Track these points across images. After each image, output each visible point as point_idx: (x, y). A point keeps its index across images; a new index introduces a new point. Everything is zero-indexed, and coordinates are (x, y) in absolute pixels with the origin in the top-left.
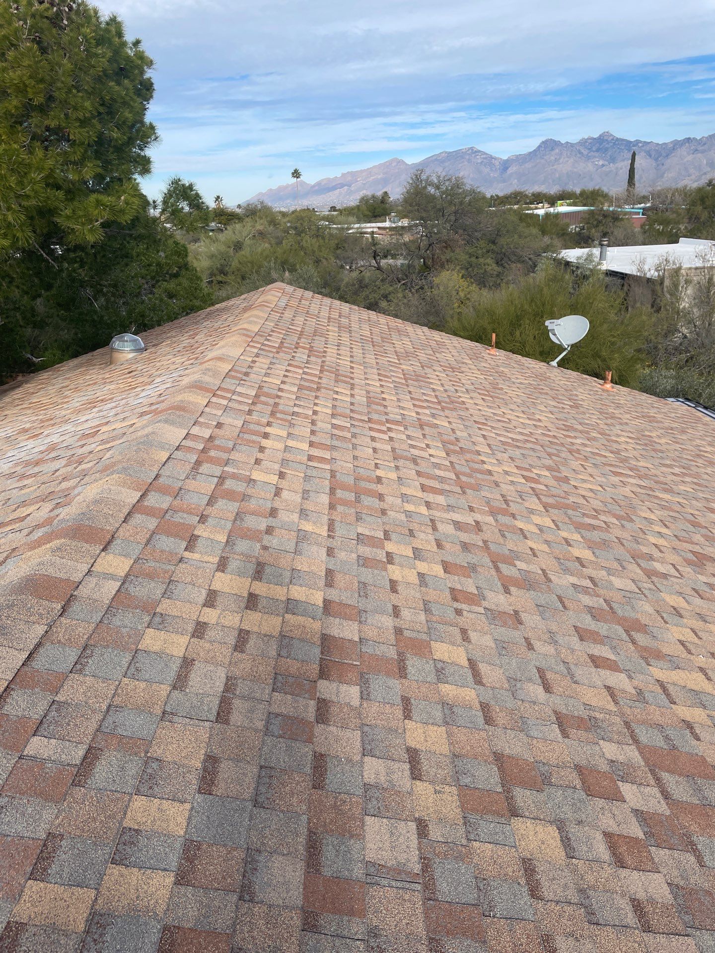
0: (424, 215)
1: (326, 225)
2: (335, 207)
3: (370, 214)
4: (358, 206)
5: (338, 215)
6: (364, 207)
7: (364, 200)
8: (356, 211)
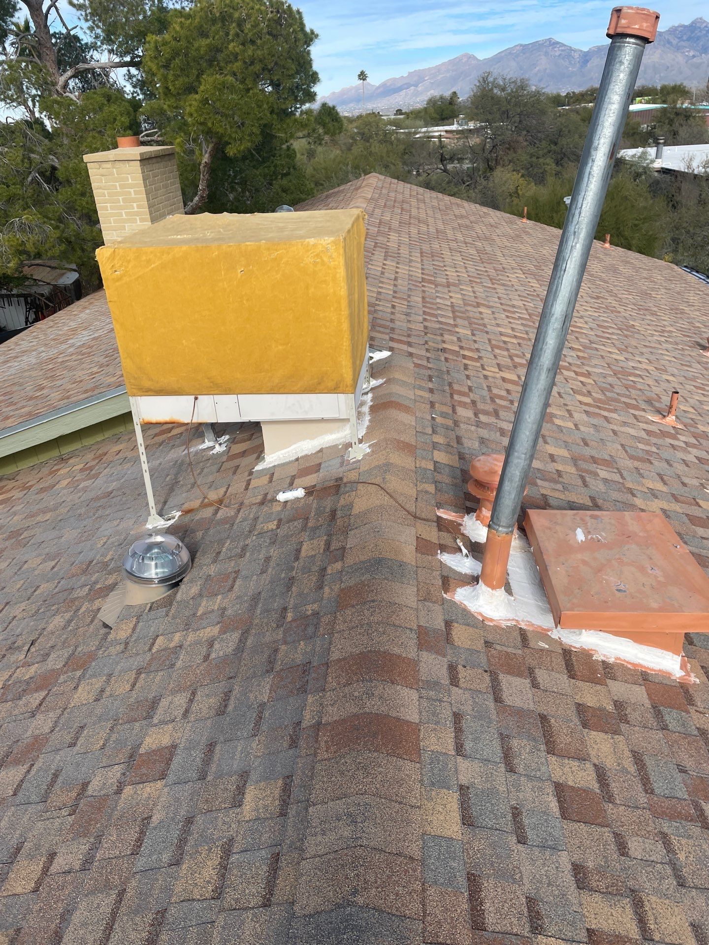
0: (490, 117)
1: (393, 130)
2: (401, 110)
3: (438, 117)
4: (425, 109)
5: (404, 118)
6: (432, 110)
7: (432, 102)
8: (423, 114)
